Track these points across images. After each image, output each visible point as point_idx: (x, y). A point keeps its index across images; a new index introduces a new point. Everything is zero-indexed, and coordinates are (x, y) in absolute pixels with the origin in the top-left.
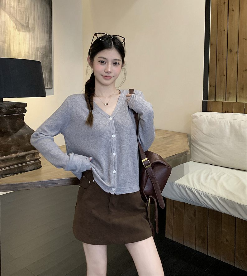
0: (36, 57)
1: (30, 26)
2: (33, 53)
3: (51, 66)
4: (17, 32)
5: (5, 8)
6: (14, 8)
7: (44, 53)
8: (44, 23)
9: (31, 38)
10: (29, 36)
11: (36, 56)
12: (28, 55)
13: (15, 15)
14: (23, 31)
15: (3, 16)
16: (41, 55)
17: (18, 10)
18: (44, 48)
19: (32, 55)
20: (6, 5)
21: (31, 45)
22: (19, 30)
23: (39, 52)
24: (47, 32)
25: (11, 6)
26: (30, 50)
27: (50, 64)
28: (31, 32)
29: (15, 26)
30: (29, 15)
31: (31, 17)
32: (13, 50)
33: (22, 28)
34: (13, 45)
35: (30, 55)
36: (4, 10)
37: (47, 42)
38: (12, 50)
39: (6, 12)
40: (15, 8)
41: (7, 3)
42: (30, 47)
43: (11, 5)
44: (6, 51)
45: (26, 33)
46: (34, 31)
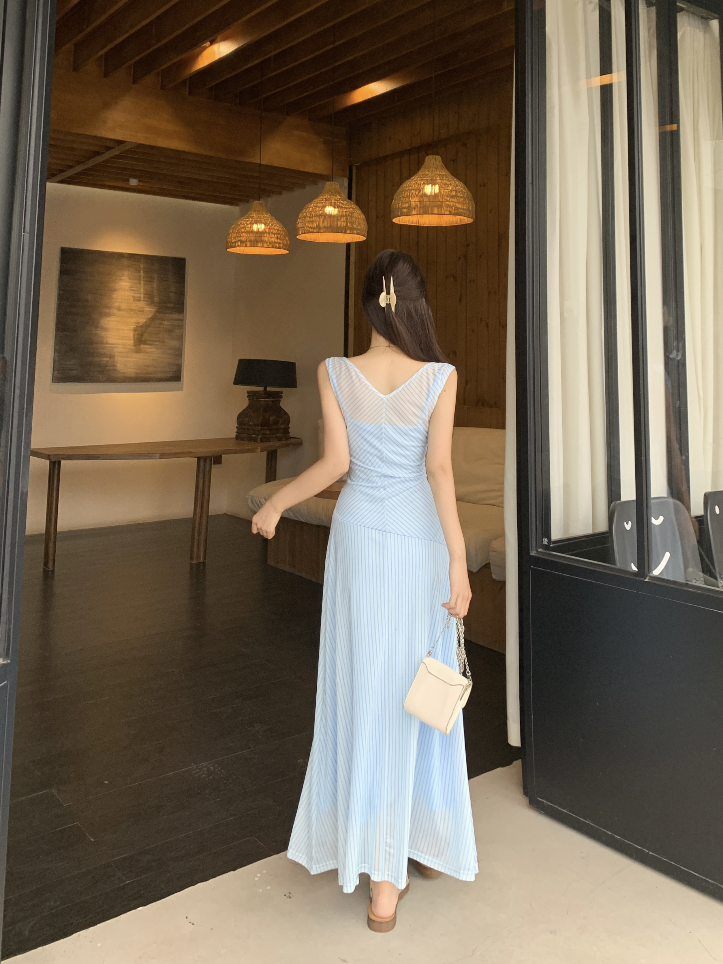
0: (102, 354)
1: (142, 346)
4: (132, 327)
6: (161, 324)
7: (107, 368)
12: (105, 342)
14: (134, 335)
15: (149, 309)
22: (135, 330)
23: (108, 359)
24: (137, 373)
29: (139, 325)
31: (154, 348)
32: (109, 321)
33: (138, 335)
34: (115, 321)
35: (104, 346)
37: (124, 373)
38: (109, 319)
40: (162, 326)
44: (107, 310)
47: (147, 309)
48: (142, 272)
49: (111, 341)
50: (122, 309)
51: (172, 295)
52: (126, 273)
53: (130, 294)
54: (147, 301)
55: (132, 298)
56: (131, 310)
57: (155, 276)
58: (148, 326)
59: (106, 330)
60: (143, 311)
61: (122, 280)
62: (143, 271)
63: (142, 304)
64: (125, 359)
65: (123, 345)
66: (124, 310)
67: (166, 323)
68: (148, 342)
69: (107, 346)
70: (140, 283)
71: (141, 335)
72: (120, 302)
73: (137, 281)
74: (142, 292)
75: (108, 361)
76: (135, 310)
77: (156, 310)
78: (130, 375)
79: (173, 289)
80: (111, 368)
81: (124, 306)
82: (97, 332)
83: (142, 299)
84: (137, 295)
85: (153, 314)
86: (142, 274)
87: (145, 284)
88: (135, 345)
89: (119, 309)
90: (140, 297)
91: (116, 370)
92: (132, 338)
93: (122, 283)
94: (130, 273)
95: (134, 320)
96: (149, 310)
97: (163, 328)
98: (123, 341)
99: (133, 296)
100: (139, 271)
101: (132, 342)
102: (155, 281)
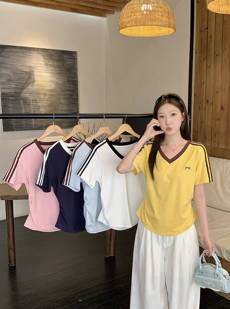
1: (28, 71)
2: (51, 68)
3: (58, 51)
4: (36, 83)
5: (18, 93)
7: (49, 58)
8: (23, 55)
9: (37, 70)
10: (37, 71)
11: (52, 66)
13: (22, 84)
14: (34, 78)
16: (50, 61)
17: (17, 82)
18: (44, 57)
19: (51, 69)
20: (16, 92)
21: (44, 70)
22: (34, 81)
23: (49, 63)
24: (30, 53)
25: (16, 88)
26: (48, 71)
27: (57, 52)
28: (33, 69)
29: (31, 84)
30: (19, 71)
31: (20, 69)
34: (46, 87)
35: (52, 72)
36: (21, 94)
37: (39, 54)
39: (22, 92)
40: (16, 84)
41: (13, 91)
42: (46, 71)
43: (14, 87)
45: (35, 74)
46: (32, 67)
47: (27, 95)
49: (48, 74)
50: (43, 94)
54: (28, 100)
56: (38, 94)
58: (25, 84)
59: (51, 81)
60: (30, 93)
63: (32, 98)
64: (38, 63)
65: (40, 72)
66: (42, 94)
67: (14, 86)
68: (25, 73)
69: (50, 72)
71: (29, 77)
75: (48, 62)
76: (35, 94)
77: (21, 95)
78: (34, 52)
80: (46, 58)
82: (56, 80)
83: (32, 101)
85: (23, 92)
88: (33, 71)
89: (45, 94)
91: (44, 56)
92: (35, 76)
95: (35, 87)
96: (25, 94)
97: (15, 82)
98: (40, 74)
101: (35, 73)
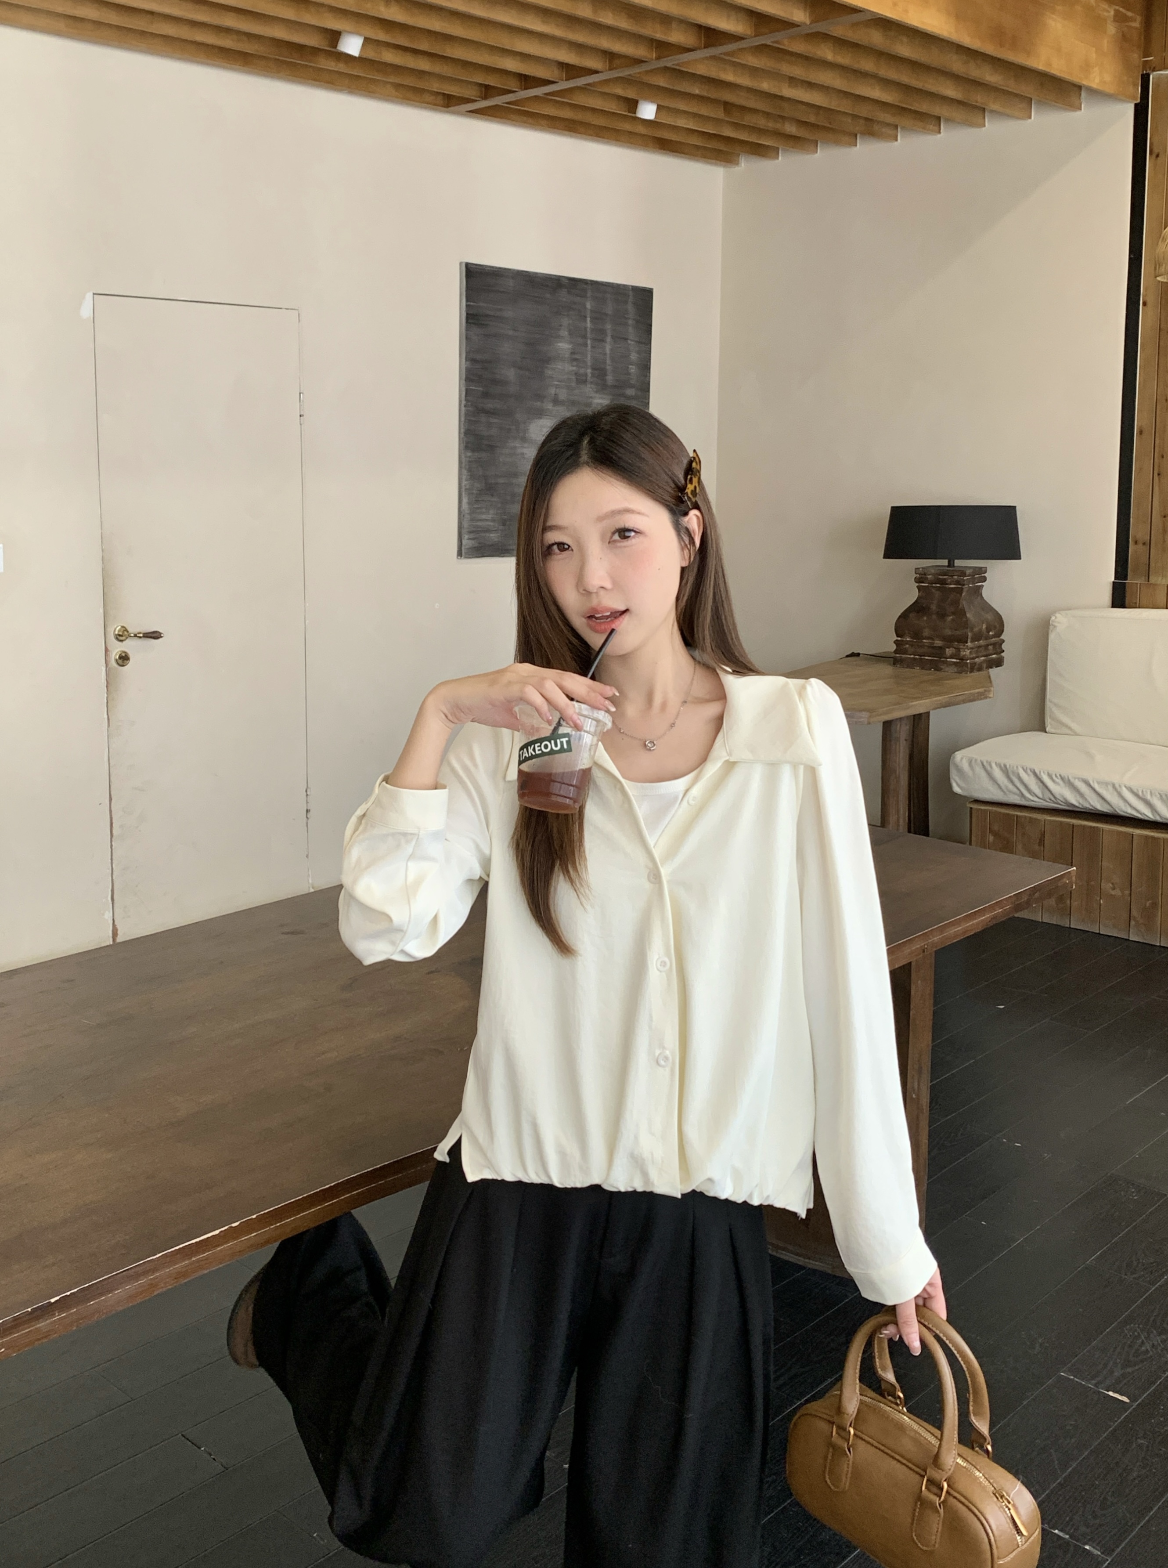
48: (588, 319)
51: (633, 369)
52: (565, 322)
53: (571, 368)
55: (574, 377)
57: (608, 327)
61: (559, 337)
62: (591, 318)
70: (586, 345)
72: (557, 387)
73: (580, 340)
74: (589, 364)
79: (634, 356)
81: (563, 395)
84: (582, 371)
86: (589, 324)
87: (593, 347)
90: (586, 375)
93: (560, 344)
94: (571, 322)
99: (576, 374)
100: (586, 317)
102: (609, 339)
